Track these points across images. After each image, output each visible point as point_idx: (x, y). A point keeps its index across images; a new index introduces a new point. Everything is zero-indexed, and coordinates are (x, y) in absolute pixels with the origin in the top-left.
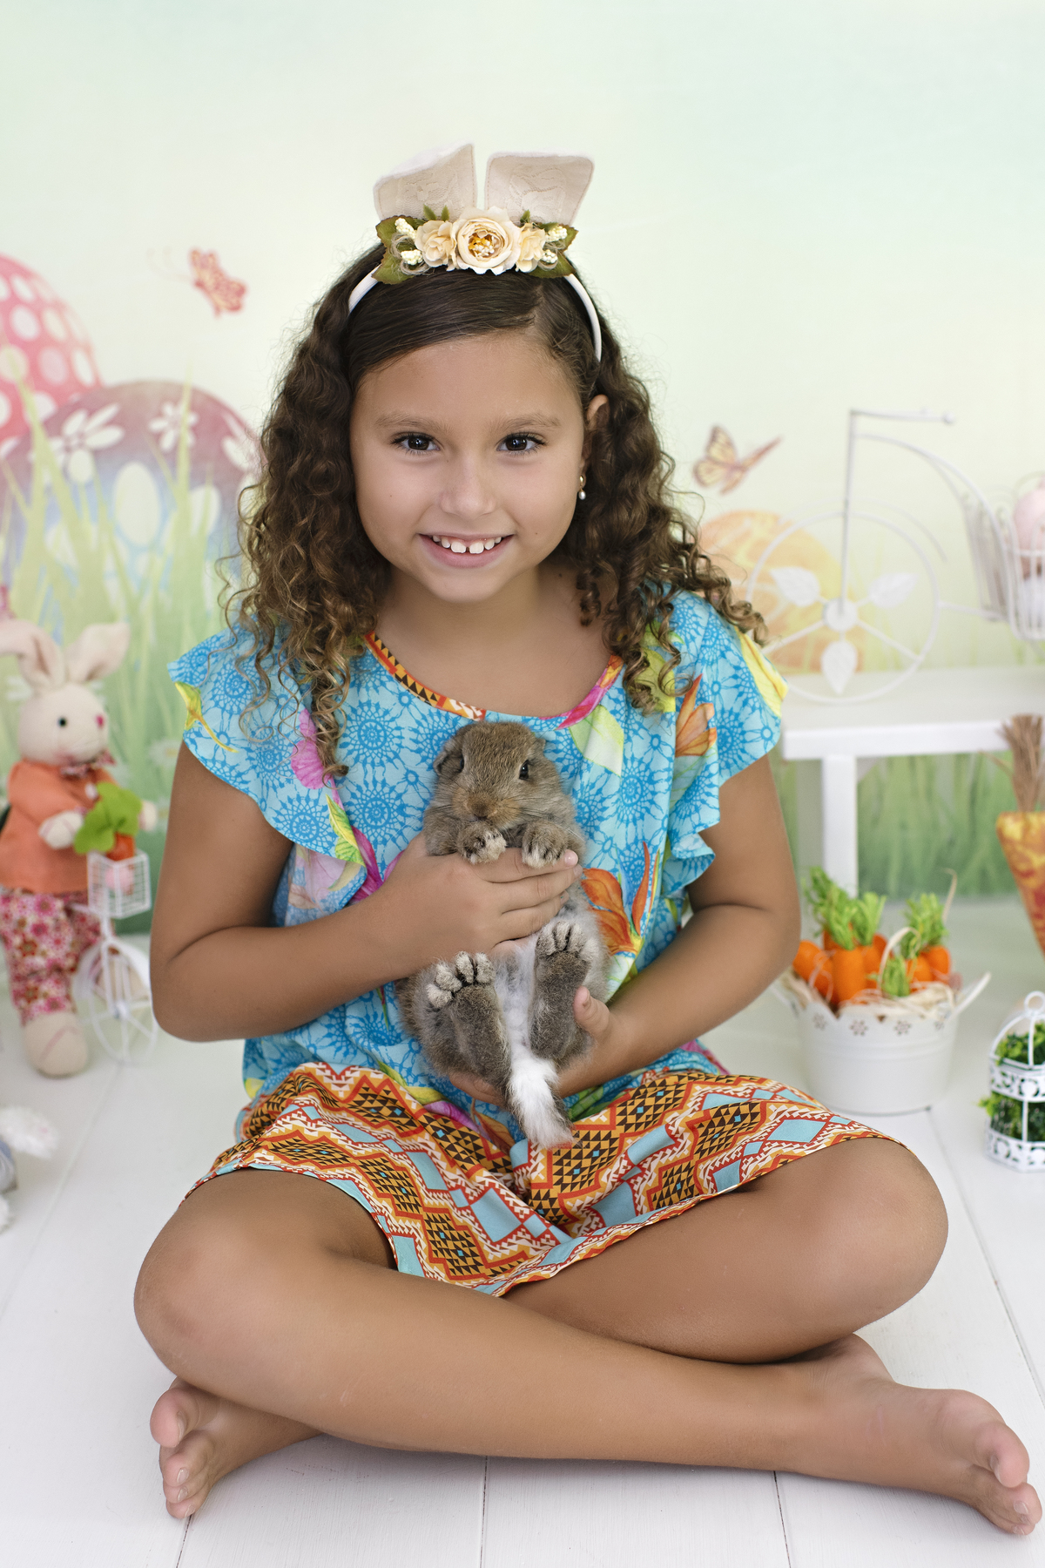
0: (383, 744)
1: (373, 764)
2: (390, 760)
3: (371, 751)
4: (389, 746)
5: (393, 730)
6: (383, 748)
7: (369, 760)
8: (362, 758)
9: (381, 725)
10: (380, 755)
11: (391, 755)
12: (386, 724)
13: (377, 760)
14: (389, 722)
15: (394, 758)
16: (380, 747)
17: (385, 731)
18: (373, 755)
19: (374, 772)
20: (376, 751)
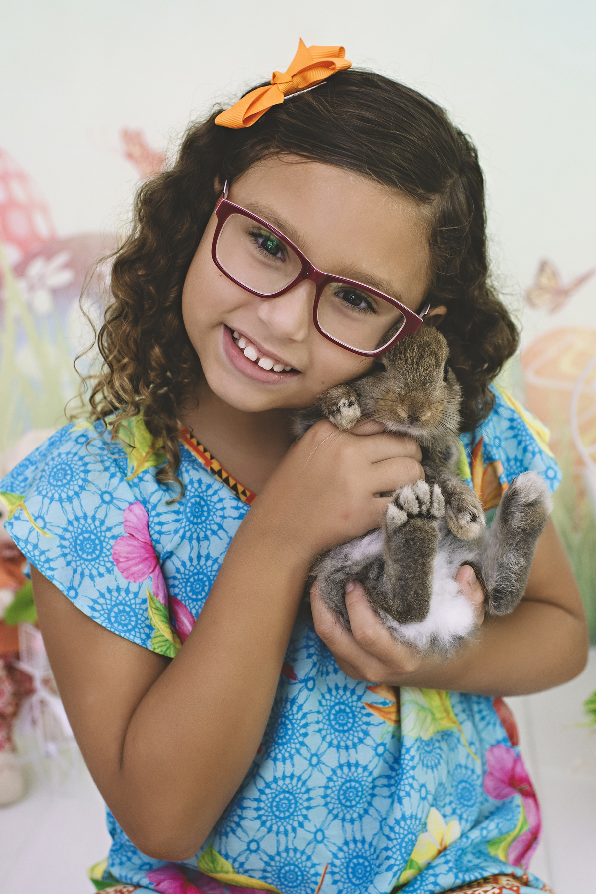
0: (207, 518)
1: (198, 540)
2: (214, 533)
3: (196, 527)
4: (213, 520)
5: (215, 503)
6: (207, 522)
7: (195, 536)
8: (188, 534)
9: (204, 500)
10: (204, 530)
11: (215, 528)
12: (209, 498)
13: (202, 535)
14: (211, 496)
15: (218, 530)
16: (204, 522)
17: (208, 505)
18: (198, 530)
19: (199, 547)
20: (200, 526)
